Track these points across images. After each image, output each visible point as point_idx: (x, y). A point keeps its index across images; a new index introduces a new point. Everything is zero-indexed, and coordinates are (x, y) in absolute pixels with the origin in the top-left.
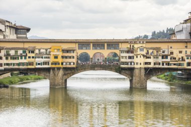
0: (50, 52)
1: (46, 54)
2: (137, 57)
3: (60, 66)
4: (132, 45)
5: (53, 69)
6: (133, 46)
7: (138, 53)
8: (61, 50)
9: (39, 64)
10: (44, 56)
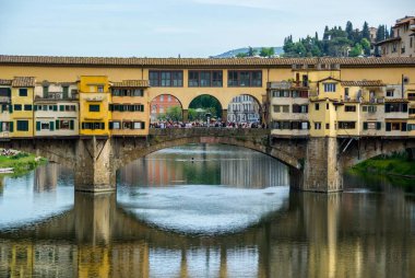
0: (75, 92)
1: (66, 98)
2: (317, 108)
3: (106, 131)
4: (301, 74)
5: (87, 140)
6: (305, 77)
7: (321, 96)
8: (106, 88)
9: (45, 126)
10: (59, 104)
